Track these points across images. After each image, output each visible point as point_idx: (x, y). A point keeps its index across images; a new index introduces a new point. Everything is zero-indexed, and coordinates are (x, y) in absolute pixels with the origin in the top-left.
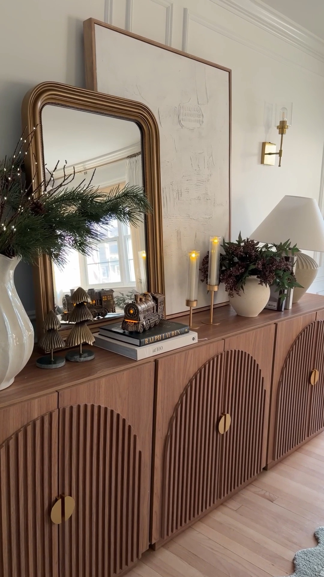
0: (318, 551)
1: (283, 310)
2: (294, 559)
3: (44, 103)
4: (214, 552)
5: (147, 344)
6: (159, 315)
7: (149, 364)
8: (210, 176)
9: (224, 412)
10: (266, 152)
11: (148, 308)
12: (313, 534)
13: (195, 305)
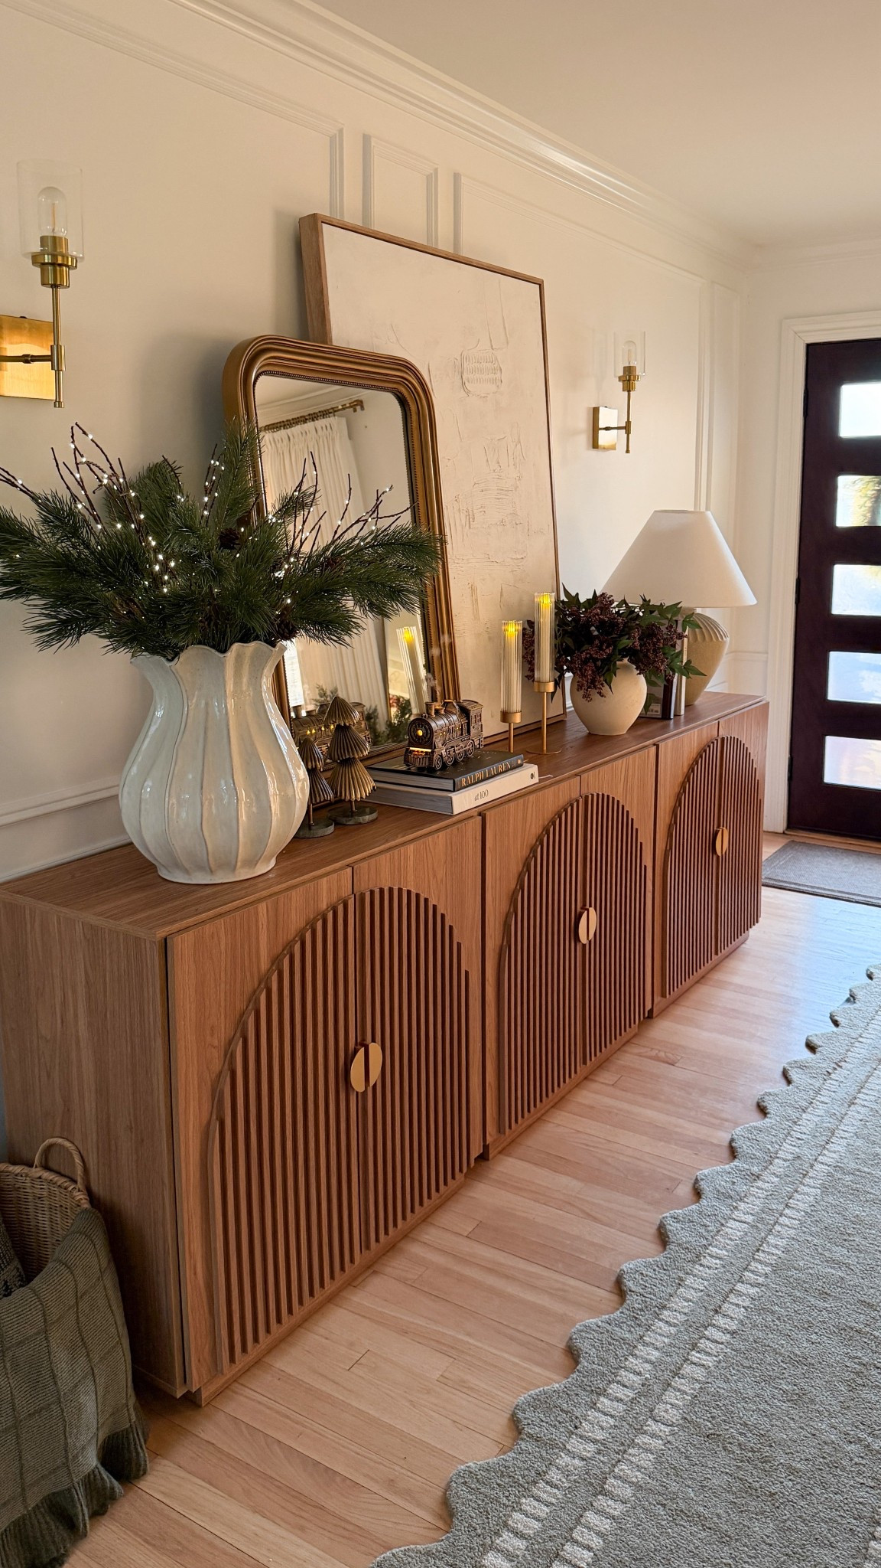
0: (768, 1125)
1: (672, 717)
2: (732, 1140)
3: (260, 371)
4: (591, 1149)
5: (465, 787)
6: (473, 740)
7: (471, 821)
8: (519, 479)
9: (585, 905)
10: (600, 426)
11: (450, 727)
12: (755, 1103)
13: (517, 719)
